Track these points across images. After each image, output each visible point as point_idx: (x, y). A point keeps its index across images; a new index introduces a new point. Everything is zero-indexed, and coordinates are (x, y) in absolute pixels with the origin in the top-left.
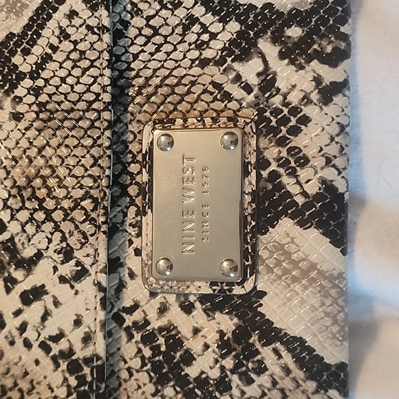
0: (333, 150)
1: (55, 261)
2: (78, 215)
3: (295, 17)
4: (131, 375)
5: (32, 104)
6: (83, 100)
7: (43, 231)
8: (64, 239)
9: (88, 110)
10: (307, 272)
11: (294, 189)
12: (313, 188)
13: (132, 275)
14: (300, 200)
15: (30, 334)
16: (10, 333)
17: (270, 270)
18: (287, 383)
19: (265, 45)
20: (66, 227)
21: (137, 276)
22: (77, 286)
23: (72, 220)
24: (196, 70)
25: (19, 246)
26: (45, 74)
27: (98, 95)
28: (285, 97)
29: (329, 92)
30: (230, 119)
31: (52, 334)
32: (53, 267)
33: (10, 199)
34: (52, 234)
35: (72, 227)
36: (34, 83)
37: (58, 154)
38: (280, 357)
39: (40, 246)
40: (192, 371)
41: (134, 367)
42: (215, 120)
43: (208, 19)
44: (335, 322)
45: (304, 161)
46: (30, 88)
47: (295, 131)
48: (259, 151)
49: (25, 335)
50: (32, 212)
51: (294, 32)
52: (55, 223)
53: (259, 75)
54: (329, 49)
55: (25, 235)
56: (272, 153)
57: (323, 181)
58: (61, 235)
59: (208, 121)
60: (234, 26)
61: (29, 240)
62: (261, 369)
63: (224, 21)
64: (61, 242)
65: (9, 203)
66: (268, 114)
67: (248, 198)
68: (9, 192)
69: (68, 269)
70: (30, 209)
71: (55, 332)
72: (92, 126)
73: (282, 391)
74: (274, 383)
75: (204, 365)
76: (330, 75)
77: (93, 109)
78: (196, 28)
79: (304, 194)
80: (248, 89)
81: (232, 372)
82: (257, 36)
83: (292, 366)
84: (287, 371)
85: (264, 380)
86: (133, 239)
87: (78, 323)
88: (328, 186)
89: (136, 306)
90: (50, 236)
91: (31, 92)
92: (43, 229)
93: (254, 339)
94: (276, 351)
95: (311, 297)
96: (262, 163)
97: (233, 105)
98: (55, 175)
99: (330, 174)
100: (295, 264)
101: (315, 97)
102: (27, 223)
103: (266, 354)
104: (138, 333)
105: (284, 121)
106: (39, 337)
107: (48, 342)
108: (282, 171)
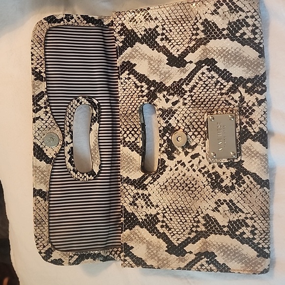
0: (262, 119)
3: (249, 80)
4: (205, 187)
10: (256, 154)
11: (251, 131)
12: (257, 130)
14: (253, 134)
17: (245, 154)
18: (252, 186)
19: (240, 88)
24: (220, 96)
28: (247, 104)
29: (260, 102)
30: (231, 111)
38: (249, 179)
40: (223, 184)
42: (226, 111)
43: (223, 81)
44: (265, 168)
45: (254, 122)
47: (251, 114)
48: (240, 120)
51: (249, 85)
53: (239, 97)
54: (260, 90)
56: (244, 120)
57: (260, 128)
59: (224, 112)
60: (231, 83)
62: (244, 182)
63: (228, 82)
66: (242, 109)
67: (238, 134)
73: (250, 188)
74: (248, 186)
75: (227, 182)
76: (260, 97)
78: (219, 84)
79: (254, 132)
80: (236, 102)
81: (235, 184)
82: (238, 86)
83: (253, 181)
84: (252, 183)
85: (245, 185)
88: (261, 129)
89: (205, 167)
93: (241, 174)
94: (248, 177)
95: (258, 161)
96: (242, 123)
97: (232, 106)
99: (262, 126)
100: (253, 152)
101: (256, 104)
103: (245, 178)
105: (247, 111)
108: (247, 125)
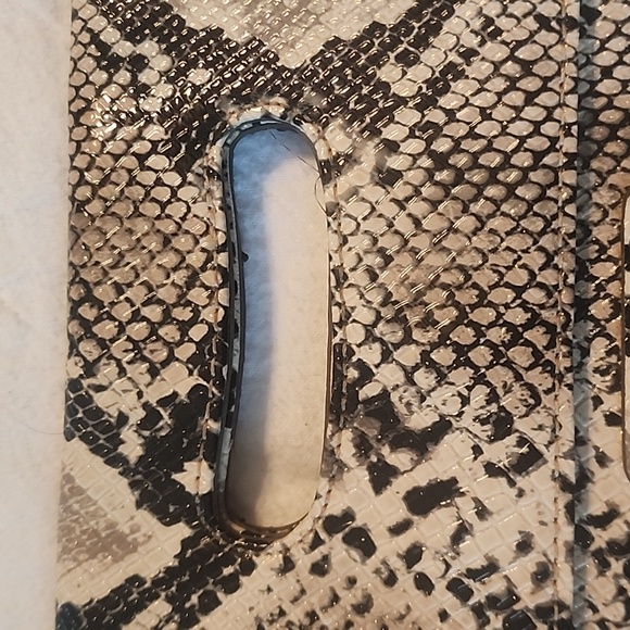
1: (476, 436)
2: (521, 356)
5: (420, 154)
6: (526, 150)
7: (453, 384)
8: (493, 397)
9: (533, 168)
13: (602, 460)
15: (429, 566)
16: (384, 562)
20: (499, 376)
21: (612, 461)
22: (521, 481)
23: (509, 364)
25: (401, 408)
26: (447, 101)
27: (554, 140)
31: (473, 567)
32: (473, 448)
33: (380, 325)
34: (469, 388)
35: (509, 376)
36: (423, 116)
37: (474, 245)
39: (445, 410)
41: (611, 618)
46: (415, 125)
49: (417, 568)
50: (428, 348)
52: (476, 368)
55: (413, 389)
58: (488, 390)
61: (423, 399)
64: (489, 402)
65: (377, 332)
68: (378, 313)
69: (502, 452)
70: (423, 344)
71: (478, 562)
72: (542, 197)
77: (545, 166)
86: (603, 396)
87: (524, 546)
90: (465, 393)
91: (417, 133)
92: (451, 380)
98: (470, 283)
102: (416, 368)
104: (617, 560)
106: (446, 571)
107: (466, 581)
